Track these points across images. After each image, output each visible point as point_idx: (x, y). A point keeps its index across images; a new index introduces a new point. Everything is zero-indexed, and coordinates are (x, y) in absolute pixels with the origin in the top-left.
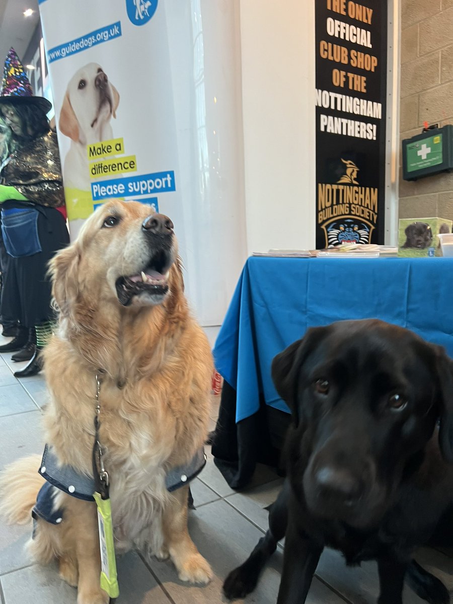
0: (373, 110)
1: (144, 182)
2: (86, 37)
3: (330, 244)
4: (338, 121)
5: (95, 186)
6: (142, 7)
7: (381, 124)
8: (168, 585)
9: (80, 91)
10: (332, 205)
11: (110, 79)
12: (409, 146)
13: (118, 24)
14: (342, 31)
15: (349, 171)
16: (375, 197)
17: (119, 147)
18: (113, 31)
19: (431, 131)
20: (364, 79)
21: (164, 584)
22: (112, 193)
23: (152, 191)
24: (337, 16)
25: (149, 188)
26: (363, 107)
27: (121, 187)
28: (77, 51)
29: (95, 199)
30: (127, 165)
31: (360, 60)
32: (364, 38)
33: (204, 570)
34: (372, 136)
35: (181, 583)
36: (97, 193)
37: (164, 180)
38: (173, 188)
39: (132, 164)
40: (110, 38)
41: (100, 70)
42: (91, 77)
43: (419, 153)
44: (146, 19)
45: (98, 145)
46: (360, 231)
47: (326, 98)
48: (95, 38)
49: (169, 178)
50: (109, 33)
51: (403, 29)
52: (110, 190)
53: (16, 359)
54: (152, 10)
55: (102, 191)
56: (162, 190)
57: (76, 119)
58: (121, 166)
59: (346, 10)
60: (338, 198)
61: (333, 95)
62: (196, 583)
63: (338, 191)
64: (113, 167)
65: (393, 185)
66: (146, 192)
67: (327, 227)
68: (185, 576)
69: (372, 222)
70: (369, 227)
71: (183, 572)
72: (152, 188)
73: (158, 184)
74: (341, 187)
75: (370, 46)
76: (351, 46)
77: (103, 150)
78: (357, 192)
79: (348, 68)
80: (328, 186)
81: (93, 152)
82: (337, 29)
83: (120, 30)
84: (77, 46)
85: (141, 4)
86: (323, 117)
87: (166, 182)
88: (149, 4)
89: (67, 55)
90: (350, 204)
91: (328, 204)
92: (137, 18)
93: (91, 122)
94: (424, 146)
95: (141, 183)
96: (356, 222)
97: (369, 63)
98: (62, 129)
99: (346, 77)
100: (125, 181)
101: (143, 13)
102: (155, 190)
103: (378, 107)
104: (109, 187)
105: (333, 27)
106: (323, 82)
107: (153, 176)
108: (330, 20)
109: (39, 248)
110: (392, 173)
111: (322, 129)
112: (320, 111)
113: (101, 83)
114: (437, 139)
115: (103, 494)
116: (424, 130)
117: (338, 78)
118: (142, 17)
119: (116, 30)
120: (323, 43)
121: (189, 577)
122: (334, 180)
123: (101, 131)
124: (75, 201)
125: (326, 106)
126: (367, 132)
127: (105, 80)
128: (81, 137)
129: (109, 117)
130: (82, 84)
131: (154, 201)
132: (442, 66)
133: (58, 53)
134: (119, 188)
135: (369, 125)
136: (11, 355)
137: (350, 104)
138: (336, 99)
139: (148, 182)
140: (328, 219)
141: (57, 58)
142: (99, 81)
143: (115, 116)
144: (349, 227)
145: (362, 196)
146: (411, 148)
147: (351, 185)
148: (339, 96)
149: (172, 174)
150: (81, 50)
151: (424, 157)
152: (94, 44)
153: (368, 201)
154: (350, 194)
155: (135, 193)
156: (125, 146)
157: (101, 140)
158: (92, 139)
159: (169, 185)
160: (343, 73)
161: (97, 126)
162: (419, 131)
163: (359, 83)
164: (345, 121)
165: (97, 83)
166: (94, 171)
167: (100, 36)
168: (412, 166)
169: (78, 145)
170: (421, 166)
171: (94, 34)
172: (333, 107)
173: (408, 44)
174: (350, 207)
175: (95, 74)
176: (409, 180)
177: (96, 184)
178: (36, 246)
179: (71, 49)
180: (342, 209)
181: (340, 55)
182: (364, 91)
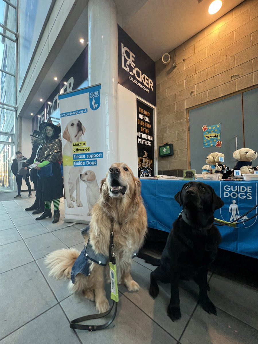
0: (151, 138)
1: (93, 155)
2: (75, 111)
3: (141, 174)
4: (142, 140)
5: (74, 155)
6: (95, 106)
7: (152, 142)
8: (125, 294)
9: (72, 126)
10: (141, 163)
11: (83, 124)
12: (161, 148)
13: (87, 109)
14: (143, 117)
15: (145, 154)
16: (152, 161)
17: (84, 144)
18: (85, 111)
19: (166, 145)
20: (148, 130)
21: (124, 294)
22: (81, 158)
23: (95, 158)
24: (142, 114)
25: (94, 157)
26: (148, 137)
27: (84, 156)
28: (71, 115)
29: (74, 159)
30: (86, 150)
31: (147, 125)
32: (148, 120)
33: (137, 286)
34: (150, 145)
35: (129, 292)
36: (75, 157)
37: (99, 154)
38: (102, 157)
39: (89, 149)
40: (84, 113)
41: (79, 121)
42: (76, 123)
43: (163, 150)
44: (96, 109)
45: (77, 143)
46: (149, 171)
47: (140, 134)
48: (78, 112)
49: (101, 154)
50: (83, 111)
51: (157, 119)
52: (80, 157)
53: (34, 213)
54: (98, 107)
55: (77, 157)
56: (99, 157)
57: (69, 134)
58: (85, 150)
59: (144, 112)
60: (143, 161)
61: (141, 133)
62: (135, 291)
63: (143, 159)
64: (82, 150)
65: (156, 158)
66: (93, 158)
67: (140, 169)
68: (131, 289)
69: (151, 168)
70: (151, 170)
71: (130, 287)
72: (95, 157)
73: (97, 155)
74: (143, 158)
75: (149, 122)
76: (145, 121)
77: (79, 144)
78: (147, 160)
79: (144, 127)
80: (140, 158)
81: (74, 145)
82: (142, 117)
83: (87, 111)
84: (72, 113)
85: (95, 104)
86: (139, 139)
87: (100, 155)
88: (97, 105)
89: (68, 116)
90: (146, 163)
91: (140, 163)
92: (93, 108)
93: (75, 136)
94: (165, 148)
95: (91, 155)
96: (148, 168)
97: (149, 126)
98: (63, 137)
99: (144, 129)
100: (86, 154)
101: (95, 107)
102: (96, 157)
103: (152, 137)
104: (80, 156)
105: (141, 116)
106: (139, 130)
107: (96, 153)
108: (140, 114)
109: (52, 174)
110: (156, 155)
111: (139, 142)
112: (138, 137)
113: (79, 125)
114: (168, 147)
115: (113, 262)
116: (164, 144)
117: (142, 129)
118: (95, 108)
119: (86, 111)
120: (138, 120)
121: (132, 289)
122: (142, 157)
123: (78, 138)
124: (67, 160)
125: (139, 136)
126: (149, 144)
127: (81, 124)
128: (71, 140)
129: (81, 135)
130: (73, 125)
131: (96, 161)
132: (168, 129)
133: (64, 115)
134: (83, 156)
135: (150, 142)
136: (32, 212)
137: (145, 136)
138: (142, 134)
139: (94, 155)
140: (140, 167)
141: (64, 116)
142: (79, 124)
143: (83, 135)
144: (146, 169)
145: (149, 161)
146: (161, 149)
147: (146, 158)
148: (143, 134)
149: (102, 153)
150: (73, 115)
151: (165, 151)
152: (77, 114)
153: (150, 162)
154: (146, 160)
155: (89, 158)
156: (86, 144)
157: (78, 141)
158: (74, 141)
159: (101, 156)
160: (143, 128)
161: (77, 137)
162: (163, 145)
163: (147, 131)
164: (144, 140)
165: (78, 125)
166: (74, 151)
167: (80, 112)
168: (162, 154)
169: (69, 143)
170: (164, 154)
171: (78, 111)
172: (141, 137)
173: (159, 122)
174: (146, 164)
175: (77, 122)
176: (161, 157)
177: (75, 155)
178: (51, 174)
179: (69, 114)
180: (144, 164)
181: (142, 123)
182: (148, 133)
